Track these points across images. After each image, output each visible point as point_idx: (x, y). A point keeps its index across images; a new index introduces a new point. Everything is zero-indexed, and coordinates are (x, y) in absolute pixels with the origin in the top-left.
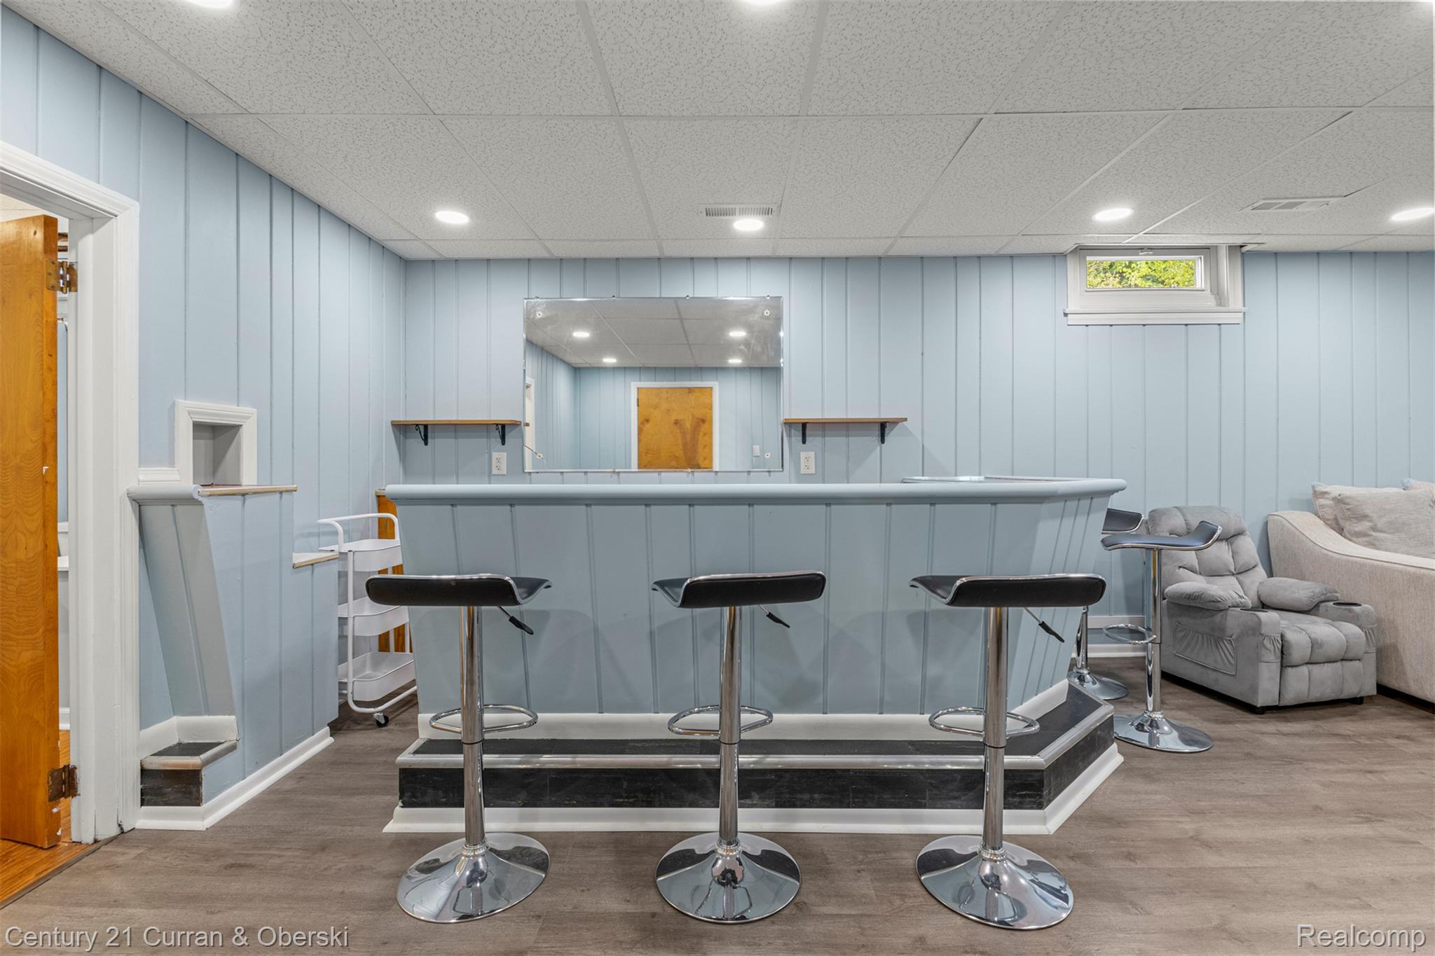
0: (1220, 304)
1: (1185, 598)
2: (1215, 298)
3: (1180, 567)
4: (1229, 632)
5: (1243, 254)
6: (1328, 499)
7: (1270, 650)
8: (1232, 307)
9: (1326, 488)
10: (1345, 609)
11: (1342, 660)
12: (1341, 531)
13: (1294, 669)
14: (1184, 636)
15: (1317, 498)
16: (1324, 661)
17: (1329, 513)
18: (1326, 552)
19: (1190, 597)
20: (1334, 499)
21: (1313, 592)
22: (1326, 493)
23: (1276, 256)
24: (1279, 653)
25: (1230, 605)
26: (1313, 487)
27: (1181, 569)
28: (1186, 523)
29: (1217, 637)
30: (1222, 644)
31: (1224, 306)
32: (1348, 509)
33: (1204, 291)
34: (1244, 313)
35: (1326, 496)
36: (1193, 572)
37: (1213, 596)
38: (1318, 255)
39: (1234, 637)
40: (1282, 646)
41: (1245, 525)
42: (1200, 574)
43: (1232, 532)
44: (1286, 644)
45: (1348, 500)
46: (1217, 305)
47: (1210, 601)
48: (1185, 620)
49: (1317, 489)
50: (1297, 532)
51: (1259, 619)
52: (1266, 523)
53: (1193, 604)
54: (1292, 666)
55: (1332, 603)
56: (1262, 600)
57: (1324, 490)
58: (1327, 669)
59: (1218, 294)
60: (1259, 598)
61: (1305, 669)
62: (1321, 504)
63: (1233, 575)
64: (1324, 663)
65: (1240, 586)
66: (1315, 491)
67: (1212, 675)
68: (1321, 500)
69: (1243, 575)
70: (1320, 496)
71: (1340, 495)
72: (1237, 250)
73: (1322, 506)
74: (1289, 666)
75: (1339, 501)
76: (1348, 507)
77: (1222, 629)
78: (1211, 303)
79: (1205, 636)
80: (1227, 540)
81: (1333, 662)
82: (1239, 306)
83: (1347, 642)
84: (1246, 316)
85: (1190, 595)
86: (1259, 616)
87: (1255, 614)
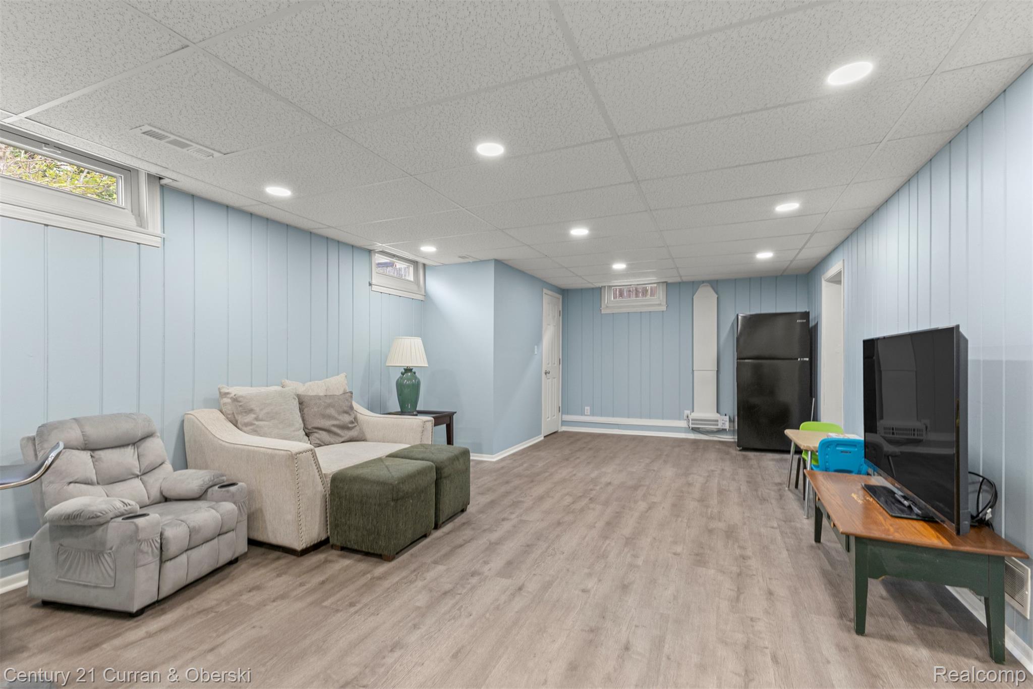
0: (141, 226)
1: (64, 519)
2: (136, 220)
3: (70, 483)
4: (108, 545)
5: (162, 187)
6: (228, 398)
7: (147, 553)
8: (150, 230)
9: (228, 389)
10: (224, 491)
11: (219, 535)
12: (235, 424)
13: (172, 562)
14: (66, 557)
15: (222, 398)
16: (202, 542)
17: (229, 409)
18: (221, 442)
19: (69, 517)
20: (231, 398)
21: (203, 480)
22: (228, 393)
23: (193, 198)
24: (157, 552)
25: (112, 516)
26: (219, 389)
27: (72, 485)
28: (83, 435)
29: (97, 553)
30: (102, 558)
31: (144, 228)
32: (240, 406)
33: (124, 209)
34: (164, 238)
35: (228, 396)
36: (88, 484)
37: (93, 512)
38: (228, 208)
39: (113, 549)
40: (161, 544)
41: (156, 426)
42: (98, 483)
43: (140, 434)
44: (164, 542)
45: (241, 399)
46: (137, 226)
47: (89, 518)
48: (68, 541)
49: (222, 391)
50: (203, 428)
51: (136, 526)
52: (183, 421)
53: (73, 523)
54: (171, 559)
55: (216, 487)
56: (164, 494)
57: (227, 391)
58: (205, 548)
59: (139, 216)
60: (161, 493)
61: (184, 557)
62: (224, 402)
63: (138, 476)
64: (203, 544)
65: (143, 486)
66: (220, 393)
67: (93, 592)
68: (225, 399)
69: (149, 474)
70: (224, 396)
71: (235, 395)
72: (155, 179)
73: (225, 404)
74: (168, 560)
75: (235, 400)
76: (241, 404)
77: (103, 543)
78: (132, 222)
79: (86, 554)
80: (134, 444)
81: (211, 540)
82: (159, 231)
83: (222, 519)
84: (165, 242)
85: (69, 515)
86: (137, 523)
87: (133, 522)
